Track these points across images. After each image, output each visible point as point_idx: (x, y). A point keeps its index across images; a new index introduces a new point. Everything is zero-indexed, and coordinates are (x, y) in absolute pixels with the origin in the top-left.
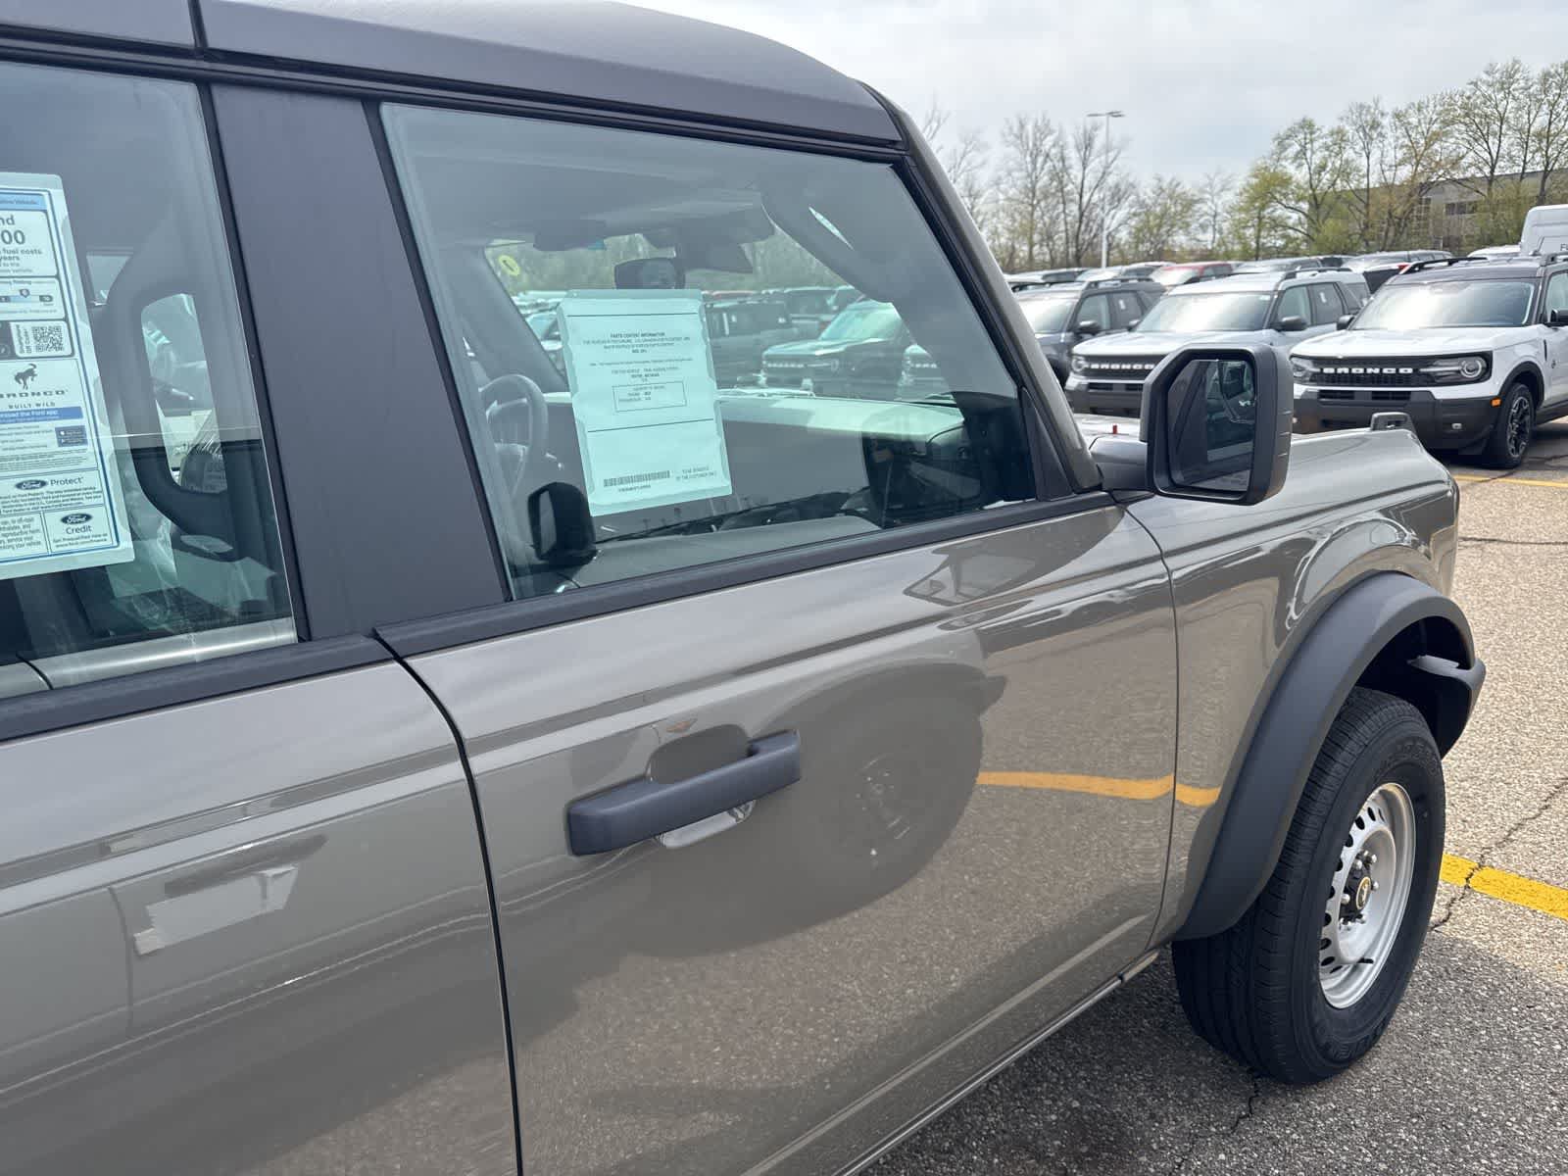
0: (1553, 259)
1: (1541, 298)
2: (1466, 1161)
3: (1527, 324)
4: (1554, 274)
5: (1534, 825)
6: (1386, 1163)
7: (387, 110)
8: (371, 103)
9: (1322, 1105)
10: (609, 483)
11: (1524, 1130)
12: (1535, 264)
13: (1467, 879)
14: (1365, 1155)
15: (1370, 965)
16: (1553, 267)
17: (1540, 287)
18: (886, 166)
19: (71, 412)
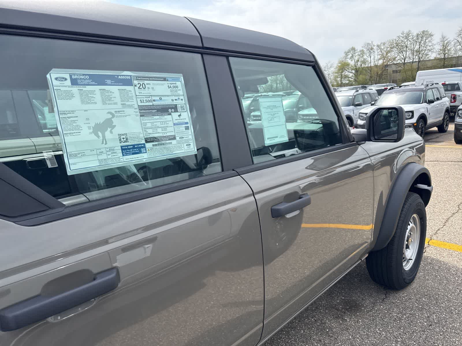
0: (428, 85)
1: (425, 96)
2: (440, 304)
3: (422, 103)
4: (428, 90)
5: (442, 229)
6: (421, 306)
7: (230, 58)
8: (227, 57)
9: (403, 294)
10: (268, 139)
11: (452, 297)
12: (423, 87)
13: (428, 243)
14: (416, 304)
15: (411, 260)
16: (428, 88)
17: (425, 93)
18: (311, 67)
19: (187, 123)
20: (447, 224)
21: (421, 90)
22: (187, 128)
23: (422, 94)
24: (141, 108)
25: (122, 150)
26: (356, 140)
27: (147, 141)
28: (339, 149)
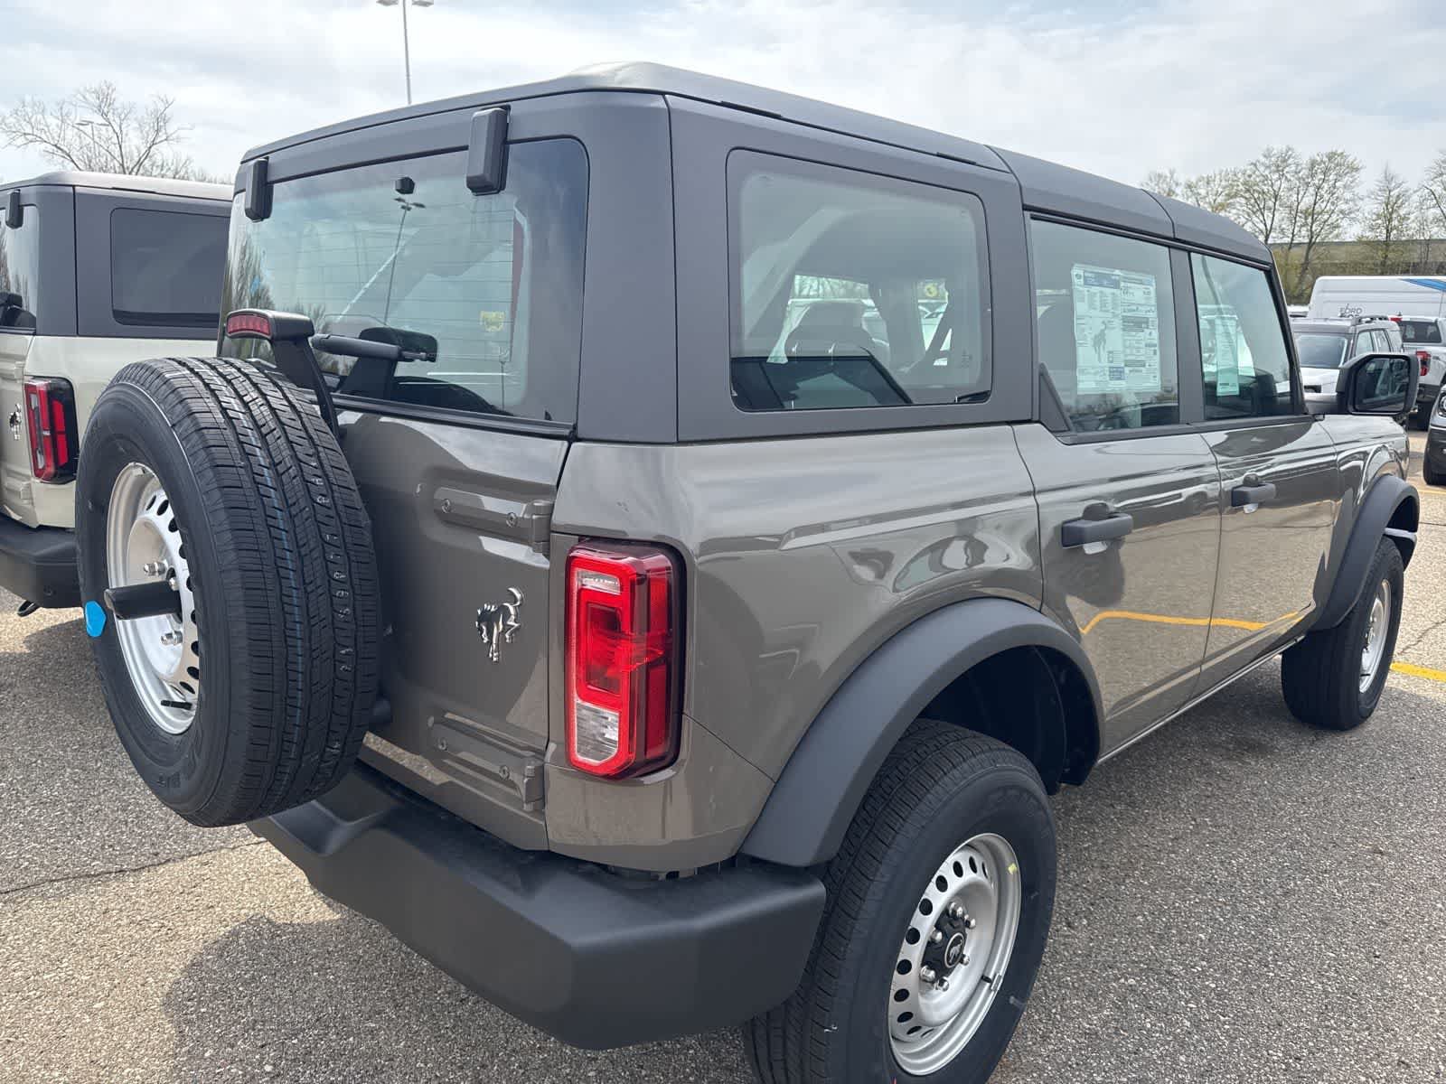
0: (1360, 321)
4: (1360, 332)
5: (1416, 647)
7: (1192, 254)
8: (1189, 252)
10: (1221, 384)
12: (1346, 323)
15: (1367, 677)
16: (1360, 327)
17: (1352, 342)
18: (1262, 272)
19: (1155, 346)
20: (1425, 639)
21: (1343, 332)
22: (1155, 353)
23: (1343, 343)
24: (1125, 319)
25: (1110, 372)
26: (1311, 411)
27: (1126, 365)
28: (1283, 423)
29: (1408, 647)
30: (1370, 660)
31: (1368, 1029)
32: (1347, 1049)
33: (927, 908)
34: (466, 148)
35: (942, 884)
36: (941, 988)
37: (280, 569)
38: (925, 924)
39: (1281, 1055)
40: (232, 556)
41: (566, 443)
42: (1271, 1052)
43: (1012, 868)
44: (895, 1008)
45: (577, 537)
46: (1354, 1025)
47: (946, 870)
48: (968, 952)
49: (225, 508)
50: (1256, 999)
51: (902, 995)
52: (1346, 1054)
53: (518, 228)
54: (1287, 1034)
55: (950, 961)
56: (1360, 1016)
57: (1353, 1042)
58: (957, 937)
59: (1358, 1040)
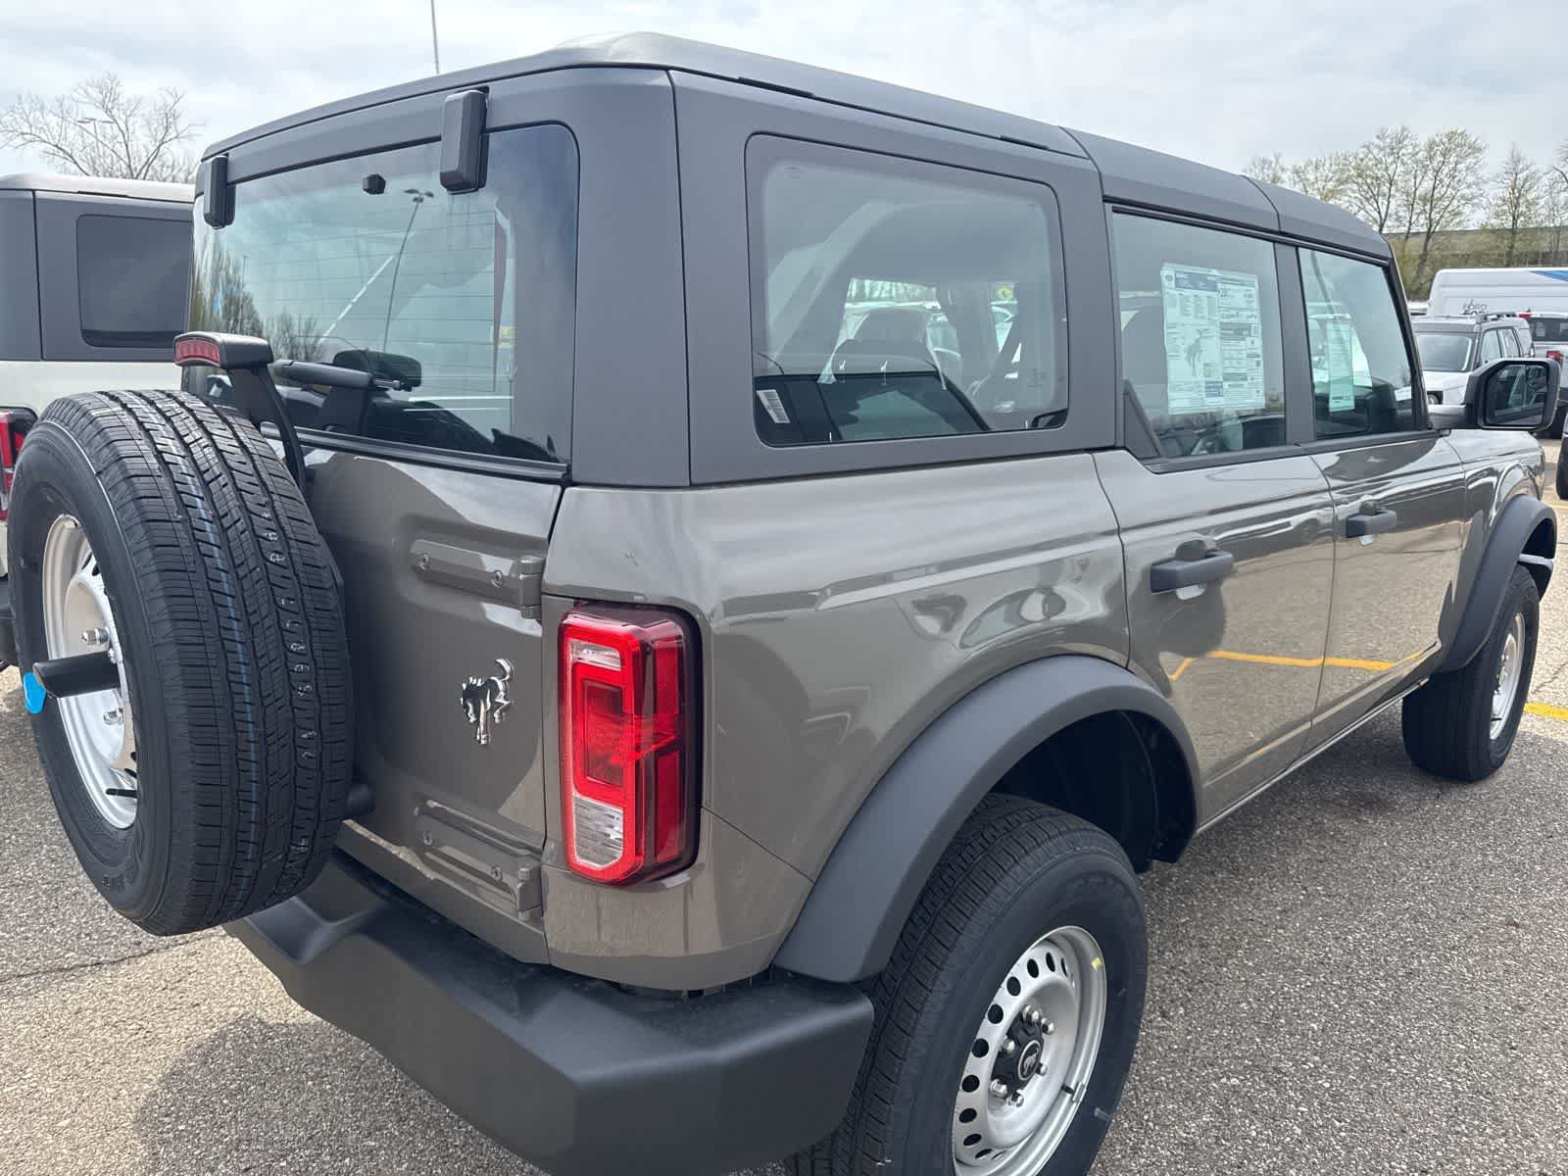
0: (1485, 318)
1: (1477, 350)
3: (1465, 371)
4: (1485, 332)
5: (1551, 684)
7: (1300, 249)
8: (1297, 247)
10: (1334, 398)
12: (1470, 321)
15: (1498, 722)
16: (1486, 325)
17: (1477, 341)
18: (1380, 269)
19: (1258, 356)
20: (1561, 676)
21: (1466, 331)
22: (1258, 364)
23: (1467, 344)
24: (1224, 327)
25: (1207, 388)
26: (1436, 426)
27: (1226, 380)
28: (1405, 440)
29: (1542, 685)
30: (1501, 703)
31: (1504, 1135)
32: (1480, 1160)
33: (997, 1015)
34: (438, 139)
35: (1015, 987)
36: (1015, 1104)
37: (225, 642)
38: (994, 1034)
39: (1405, 1167)
40: (167, 627)
41: (559, 488)
42: (1393, 1163)
43: (1096, 963)
44: (960, 1130)
45: (573, 600)
46: (1488, 1130)
47: (1019, 970)
48: (1045, 1060)
49: (158, 570)
50: (1377, 1101)
51: (969, 1115)
52: (1480, 1166)
53: (500, 232)
54: (1412, 1141)
55: (1025, 1073)
56: (1495, 1120)
57: (1487, 1151)
58: (1032, 1046)
59: (1493, 1148)
